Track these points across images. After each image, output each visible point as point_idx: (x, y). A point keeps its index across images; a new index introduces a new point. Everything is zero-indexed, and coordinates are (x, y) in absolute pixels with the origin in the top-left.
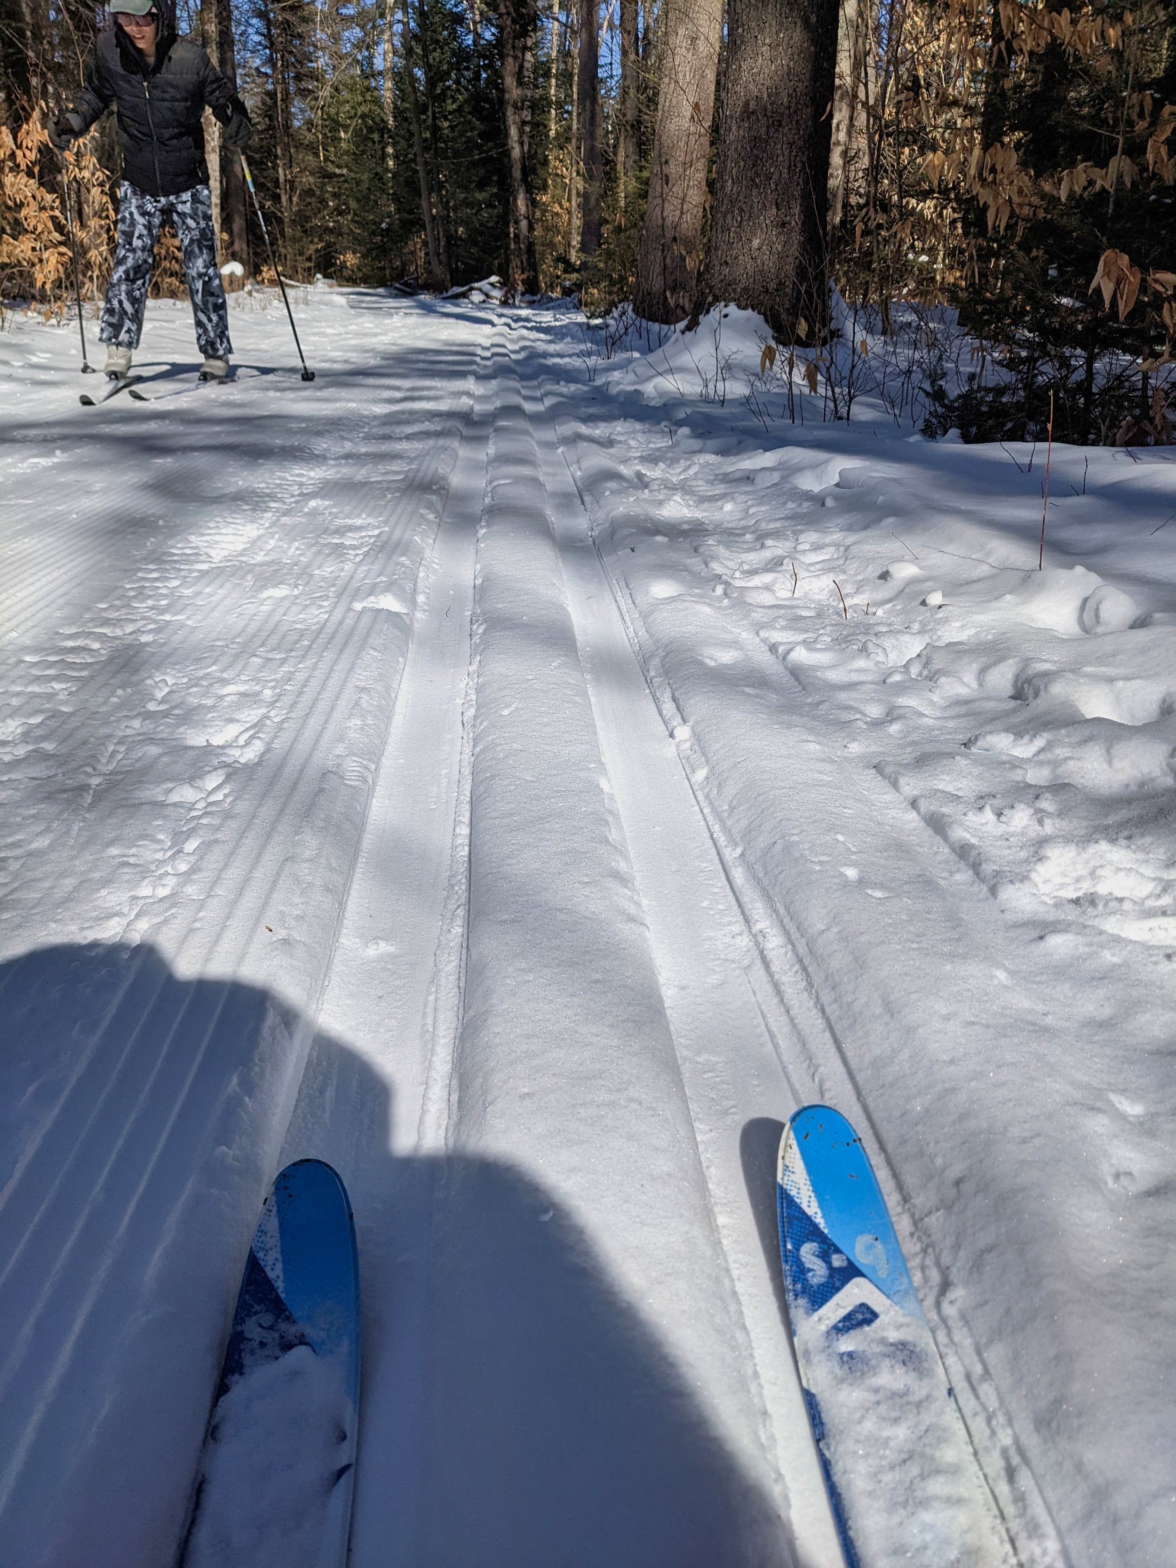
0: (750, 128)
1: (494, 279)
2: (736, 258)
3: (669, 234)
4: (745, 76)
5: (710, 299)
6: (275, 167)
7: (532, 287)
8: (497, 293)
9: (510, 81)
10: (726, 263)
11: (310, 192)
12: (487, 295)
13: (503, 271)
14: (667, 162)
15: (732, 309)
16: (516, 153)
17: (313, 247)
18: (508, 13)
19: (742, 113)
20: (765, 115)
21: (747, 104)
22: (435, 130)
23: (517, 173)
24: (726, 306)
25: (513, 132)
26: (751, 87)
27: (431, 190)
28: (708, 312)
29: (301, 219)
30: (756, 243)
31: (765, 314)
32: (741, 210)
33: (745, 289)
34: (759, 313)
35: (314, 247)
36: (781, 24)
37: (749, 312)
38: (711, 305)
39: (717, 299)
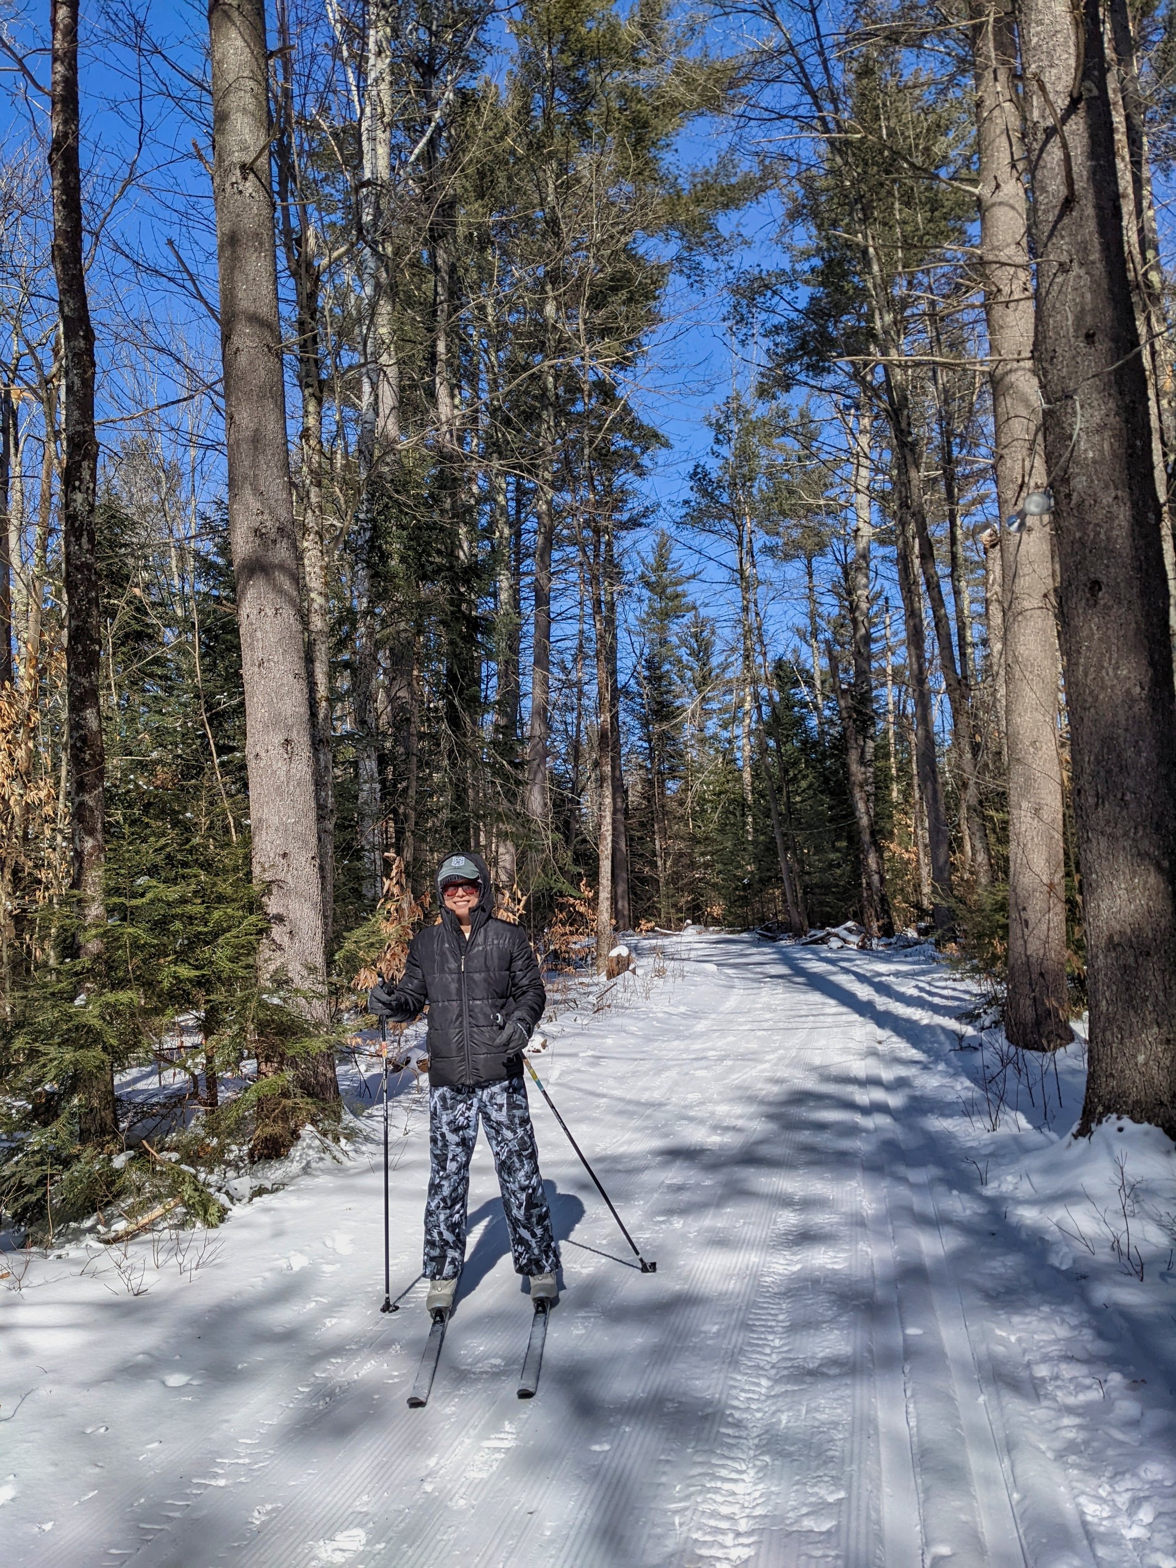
0: (1117, 959)
1: (850, 924)
2: (1122, 1071)
3: (1036, 970)
4: (1104, 914)
5: (1100, 1109)
6: (653, 841)
7: (887, 931)
8: (854, 939)
9: (855, 767)
10: (1112, 1075)
11: (681, 855)
12: (845, 941)
13: (858, 916)
14: (1024, 909)
15: (1126, 1122)
16: (865, 821)
17: (683, 900)
18: (850, 717)
19: (1107, 945)
20: (1131, 947)
21: (1111, 937)
22: (789, 805)
23: (866, 838)
24: (1119, 1118)
25: (861, 806)
26: (1113, 923)
27: (787, 849)
28: (1100, 1122)
29: (674, 878)
30: (1141, 1058)
31: (1163, 1126)
32: (1120, 1029)
33: (1137, 1102)
34: (1157, 1125)
35: (685, 899)
36: (1135, 872)
37: (1146, 1125)
38: (1102, 1115)
39: (1108, 1110)
